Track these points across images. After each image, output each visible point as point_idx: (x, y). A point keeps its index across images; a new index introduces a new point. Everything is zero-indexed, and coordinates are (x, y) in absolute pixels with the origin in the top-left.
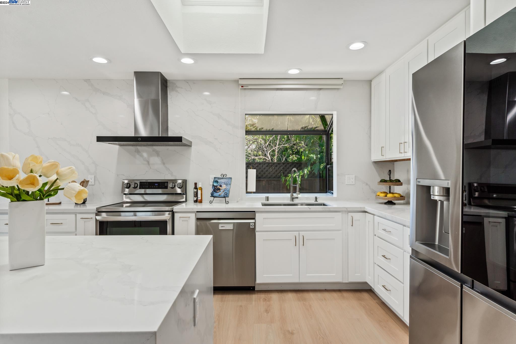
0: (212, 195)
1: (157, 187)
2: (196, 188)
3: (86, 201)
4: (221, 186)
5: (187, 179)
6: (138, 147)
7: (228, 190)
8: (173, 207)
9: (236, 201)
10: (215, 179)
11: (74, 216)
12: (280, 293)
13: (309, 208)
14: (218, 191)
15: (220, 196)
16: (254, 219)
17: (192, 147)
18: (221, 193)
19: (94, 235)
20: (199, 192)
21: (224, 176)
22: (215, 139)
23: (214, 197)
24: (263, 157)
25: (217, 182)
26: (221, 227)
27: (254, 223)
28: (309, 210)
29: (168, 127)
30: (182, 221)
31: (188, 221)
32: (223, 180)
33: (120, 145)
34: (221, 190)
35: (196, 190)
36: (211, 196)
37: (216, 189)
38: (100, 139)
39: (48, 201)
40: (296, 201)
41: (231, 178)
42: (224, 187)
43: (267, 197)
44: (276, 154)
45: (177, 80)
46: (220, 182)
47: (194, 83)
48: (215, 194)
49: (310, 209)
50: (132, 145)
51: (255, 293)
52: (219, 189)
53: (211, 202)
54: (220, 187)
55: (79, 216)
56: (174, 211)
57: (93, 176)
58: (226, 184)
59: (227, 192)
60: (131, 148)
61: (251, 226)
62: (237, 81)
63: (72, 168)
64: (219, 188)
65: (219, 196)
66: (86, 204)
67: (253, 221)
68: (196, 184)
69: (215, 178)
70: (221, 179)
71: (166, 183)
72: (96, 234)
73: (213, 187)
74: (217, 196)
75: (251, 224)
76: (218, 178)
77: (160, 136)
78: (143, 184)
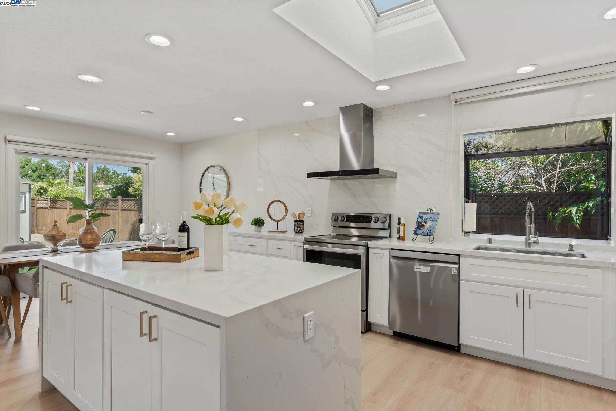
0: (415, 233)
1: (361, 221)
2: (399, 223)
3: (303, 231)
4: (425, 222)
5: (392, 214)
6: (346, 180)
7: (432, 227)
8: (367, 242)
9: (446, 241)
10: (420, 215)
11: (289, 243)
12: (493, 364)
13: (540, 257)
14: (422, 228)
15: (424, 234)
16: (458, 264)
17: (398, 178)
18: (425, 230)
19: (301, 261)
20: (402, 228)
21: (432, 211)
22: (423, 168)
23: (418, 235)
24: (533, 186)
25: (421, 217)
26: (417, 268)
27: (456, 269)
28: (540, 260)
29: (373, 158)
30: (376, 257)
31: (381, 257)
32: (429, 215)
33: (331, 180)
34: (425, 227)
35: (399, 225)
36: (413, 233)
37: (420, 226)
38: (311, 175)
39: (278, 229)
40: (534, 248)
41: (438, 214)
42: (429, 223)
43: (489, 239)
44: (556, 181)
45: (383, 108)
46: (425, 217)
47: (401, 108)
48: (419, 232)
49: (542, 259)
50: (341, 179)
51: (459, 355)
52: (423, 226)
53: (414, 240)
54: (425, 224)
55: (293, 243)
56: (368, 246)
57: (310, 209)
58: (432, 221)
59: (432, 230)
60: (340, 182)
61: (454, 272)
62: (449, 97)
63: (243, 202)
64: (423, 224)
65: (422, 234)
66: (303, 234)
67: (457, 266)
68: (399, 219)
69: (420, 213)
70: (426, 214)
71: (370, 217)
72: (304, 261)
73: (417, 223)
74: (420, 233)
75: (453, 270)
76: (424, 212)
77: (362, 169)
78: (349, 217)
